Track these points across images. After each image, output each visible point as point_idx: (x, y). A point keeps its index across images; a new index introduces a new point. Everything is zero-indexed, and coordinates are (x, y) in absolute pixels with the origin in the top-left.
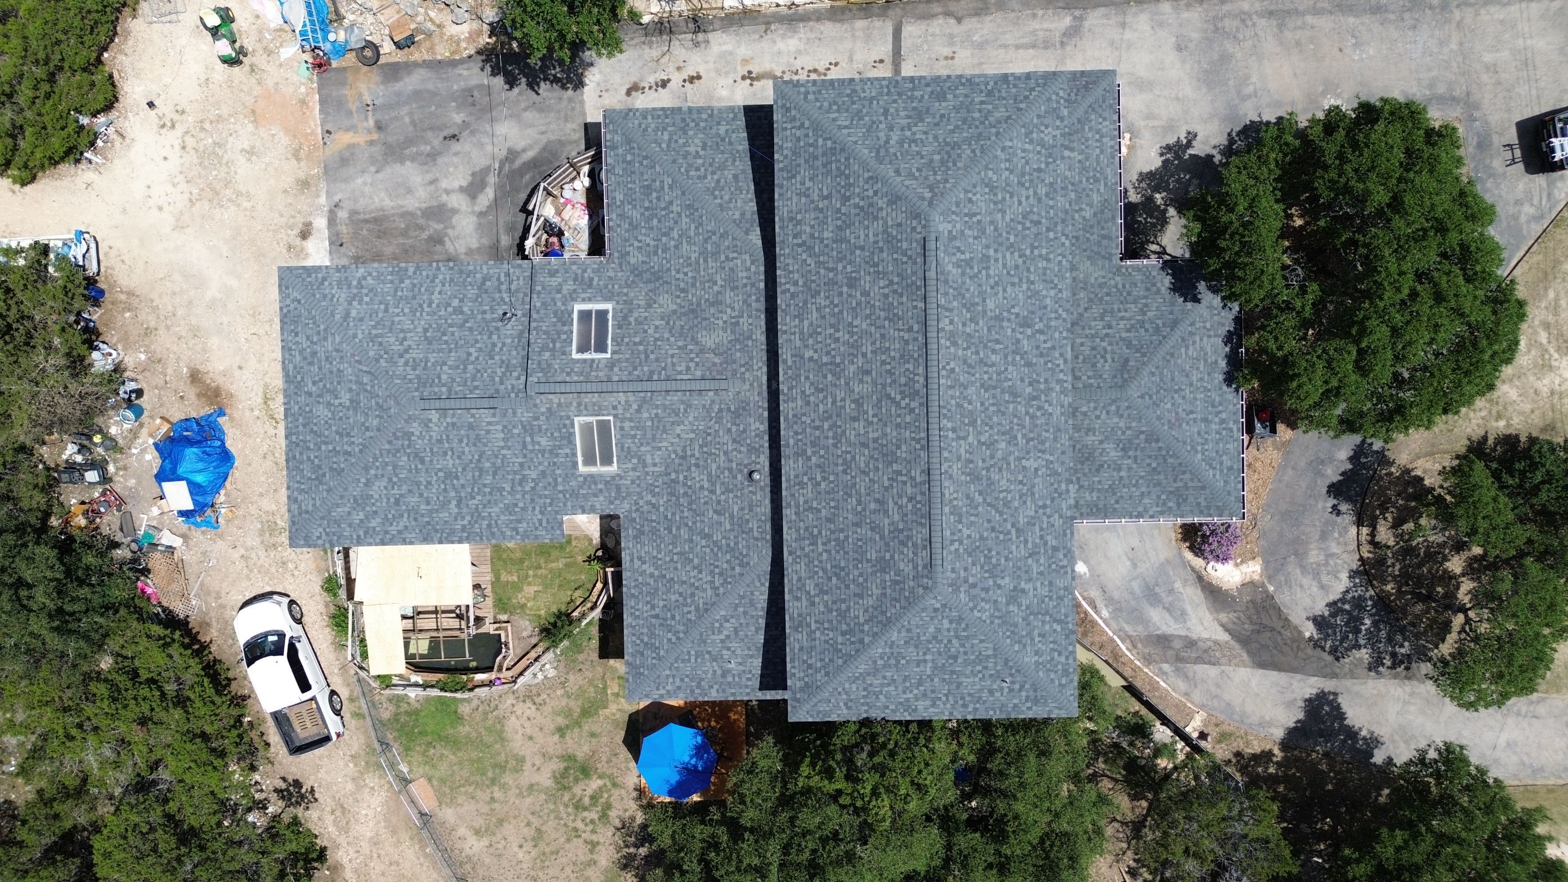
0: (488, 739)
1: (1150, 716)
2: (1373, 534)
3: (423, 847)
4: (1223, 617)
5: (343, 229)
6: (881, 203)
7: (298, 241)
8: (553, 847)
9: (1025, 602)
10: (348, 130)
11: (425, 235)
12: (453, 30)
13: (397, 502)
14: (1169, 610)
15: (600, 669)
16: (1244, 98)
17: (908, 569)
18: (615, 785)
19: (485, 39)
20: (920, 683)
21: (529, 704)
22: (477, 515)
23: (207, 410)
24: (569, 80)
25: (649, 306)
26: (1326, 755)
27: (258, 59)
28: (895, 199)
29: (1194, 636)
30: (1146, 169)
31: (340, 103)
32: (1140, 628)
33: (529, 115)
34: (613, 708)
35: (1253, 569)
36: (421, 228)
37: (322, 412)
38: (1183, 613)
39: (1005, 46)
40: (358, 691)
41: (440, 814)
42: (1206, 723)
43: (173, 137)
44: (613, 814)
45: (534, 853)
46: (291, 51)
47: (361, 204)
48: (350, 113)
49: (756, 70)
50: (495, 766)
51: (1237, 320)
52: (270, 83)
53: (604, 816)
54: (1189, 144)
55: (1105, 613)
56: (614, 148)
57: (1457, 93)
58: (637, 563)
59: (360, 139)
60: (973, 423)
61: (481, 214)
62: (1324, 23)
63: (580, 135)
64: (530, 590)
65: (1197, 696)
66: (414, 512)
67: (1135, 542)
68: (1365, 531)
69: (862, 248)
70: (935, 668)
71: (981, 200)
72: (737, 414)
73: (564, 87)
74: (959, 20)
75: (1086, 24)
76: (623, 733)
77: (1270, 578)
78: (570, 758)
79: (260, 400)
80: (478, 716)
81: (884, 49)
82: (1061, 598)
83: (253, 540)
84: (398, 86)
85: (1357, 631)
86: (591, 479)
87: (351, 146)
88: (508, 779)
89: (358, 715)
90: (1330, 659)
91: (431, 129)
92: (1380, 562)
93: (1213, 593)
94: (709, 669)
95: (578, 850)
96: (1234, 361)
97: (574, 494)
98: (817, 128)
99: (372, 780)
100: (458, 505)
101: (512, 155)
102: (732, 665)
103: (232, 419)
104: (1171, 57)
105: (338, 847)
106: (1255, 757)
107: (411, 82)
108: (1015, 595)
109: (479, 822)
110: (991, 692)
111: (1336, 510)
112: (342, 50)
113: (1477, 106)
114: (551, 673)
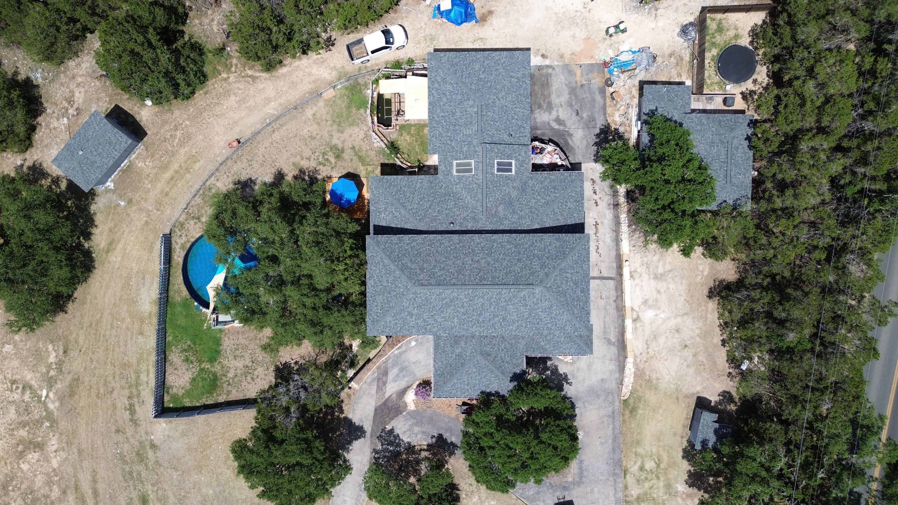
0: (350, 119)
1: (357, 369)
2: (424, 450)
3: (308, 93)
4: (394, 396)
5: (545, 71)
6: (546, 270)
7: (541, 53)
8: (308, 143)
9: (408, 318)
10: (581, 74)
11: (542, 102)
12: (617, 114)
13: (444, 94)
14: (397, 375)
15: (376, 163)
16: (583, 403)
17: (421, 277)
18: (332, 168)
19: (613, 127)
20: (380, 281)
21: (364, 136)
22: (438, 123)
23: (478, 17)
24: (597, 158)
25: (513, 187)
26: (342, 433)
27: (608, 41)
28: (547, 275)
29: (387, 385)
30: (559, 368)
31: (591, 71)
32: (390, 365)
33: (585, 142)
34: (362, 168)
35: (412, 407)
36: (544, 101)
37: (477, 67)
38: (396, 381)
39: (605, 318)
40: (369, 69)
41: (321, 100)
42: (355, 389)
43: (580, 7)
44: (321, 167)
45: (306, 136)
46: (611, 53)
47: (554, 78)
48: (587, 75)
49: (599, 227)
50: (340, 122)
51: (504, 396)
52: (599, 45)
53: (320, 163)
54: (567, 383)
55: (396, 352)
56: (570, 176)
57: (584, 479)
58: (420, 181)
59: (578, 78)
60: (470, 300)
61: (549, 123)
62: (610, 432)
63: (577, 161)
64: (408, 138)
65: (365, 386)
66: (440, 100)
67: (423, 363)
68: (425, 447)
69: (531, 264)
70: (386, 286)
71: (546, 304)
72: (474, 218)
73: (595, 155)
74: (615, 301)
75: (612, 347)
76: (352, 172)
77: (408, 413)
78: (343, 151)
79: (481, 36)
80: (359, 116)
81: (605, 274)
82: (409, 330)
83: (428, 32)
84: (597, 93)
85: (388, 445)
86: (451, 165)
87: (575, 75)
88: (335, 127)
89: (360, 69)
90: (378, 435)
91: (581, 105)
92: (414, 452)
93: (403, 392)
94: (382, 207)
95: (307, 153)
96: (489, 394)
97: (446, 159)
98: (572, 249)
99: (334, 74)
100: (442, 116)
101: (571, 135)
102: (383, 215)
103: (474, 25)
104: (599, 377)
105: (308, 59)
106: (341, 407)
107: (598, 98)
108: (411, 314)
109: (318, 115)
110: (376, 306)
111: (433, 437)
112: (611, 72)
113: (579, 486)
114: (376, 145)
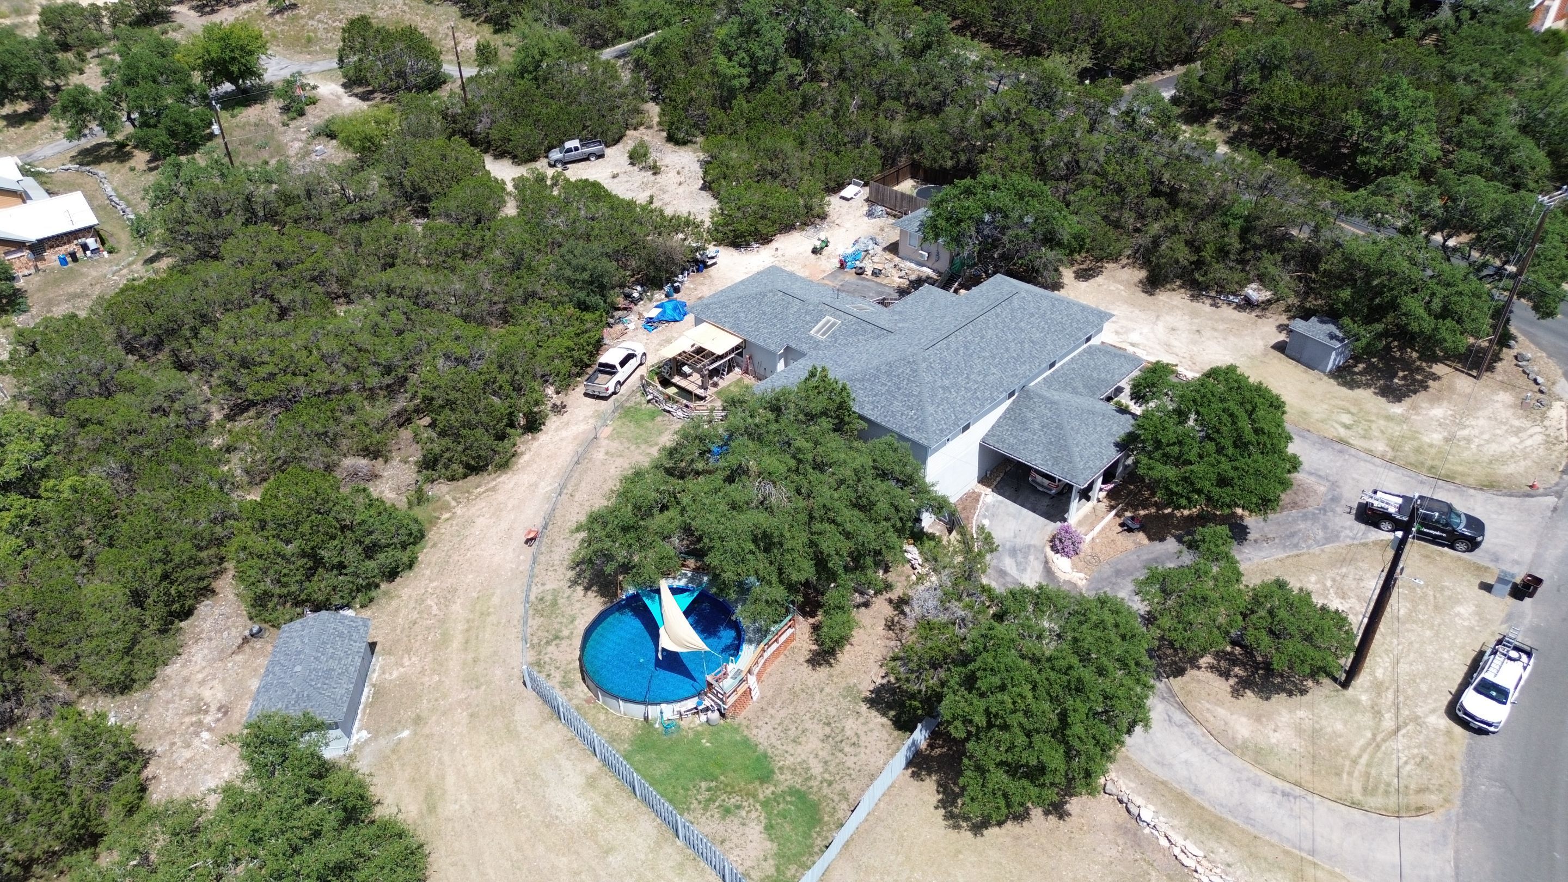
3: (578, 448)
10: (831, 281)
13: (736, 312)
14: (1018, 564)
22: (757, 329)
27: (824, 256)
31: (838, 276)
35: (1081, 578)
38: (1024, 570)
40: (628, 394)
41: (602, 441)
43: (772, 257)
46: (837, 259)
48: (839, 280)
52: (820, 262)
59: (832, 284)
66: (737, 318)
84: (860, 282)
86: (811, 338)
87: (826, 284)
89: (617, 401)
93: (1049, 572)
97: (800, 339)
99: (592, 420)
100: (755, 324)
105: (547, 431)
107: (866, 283)
109: (612, 451)
110: (902, 414)
112: (853, 266)
113: (1338, 486)
